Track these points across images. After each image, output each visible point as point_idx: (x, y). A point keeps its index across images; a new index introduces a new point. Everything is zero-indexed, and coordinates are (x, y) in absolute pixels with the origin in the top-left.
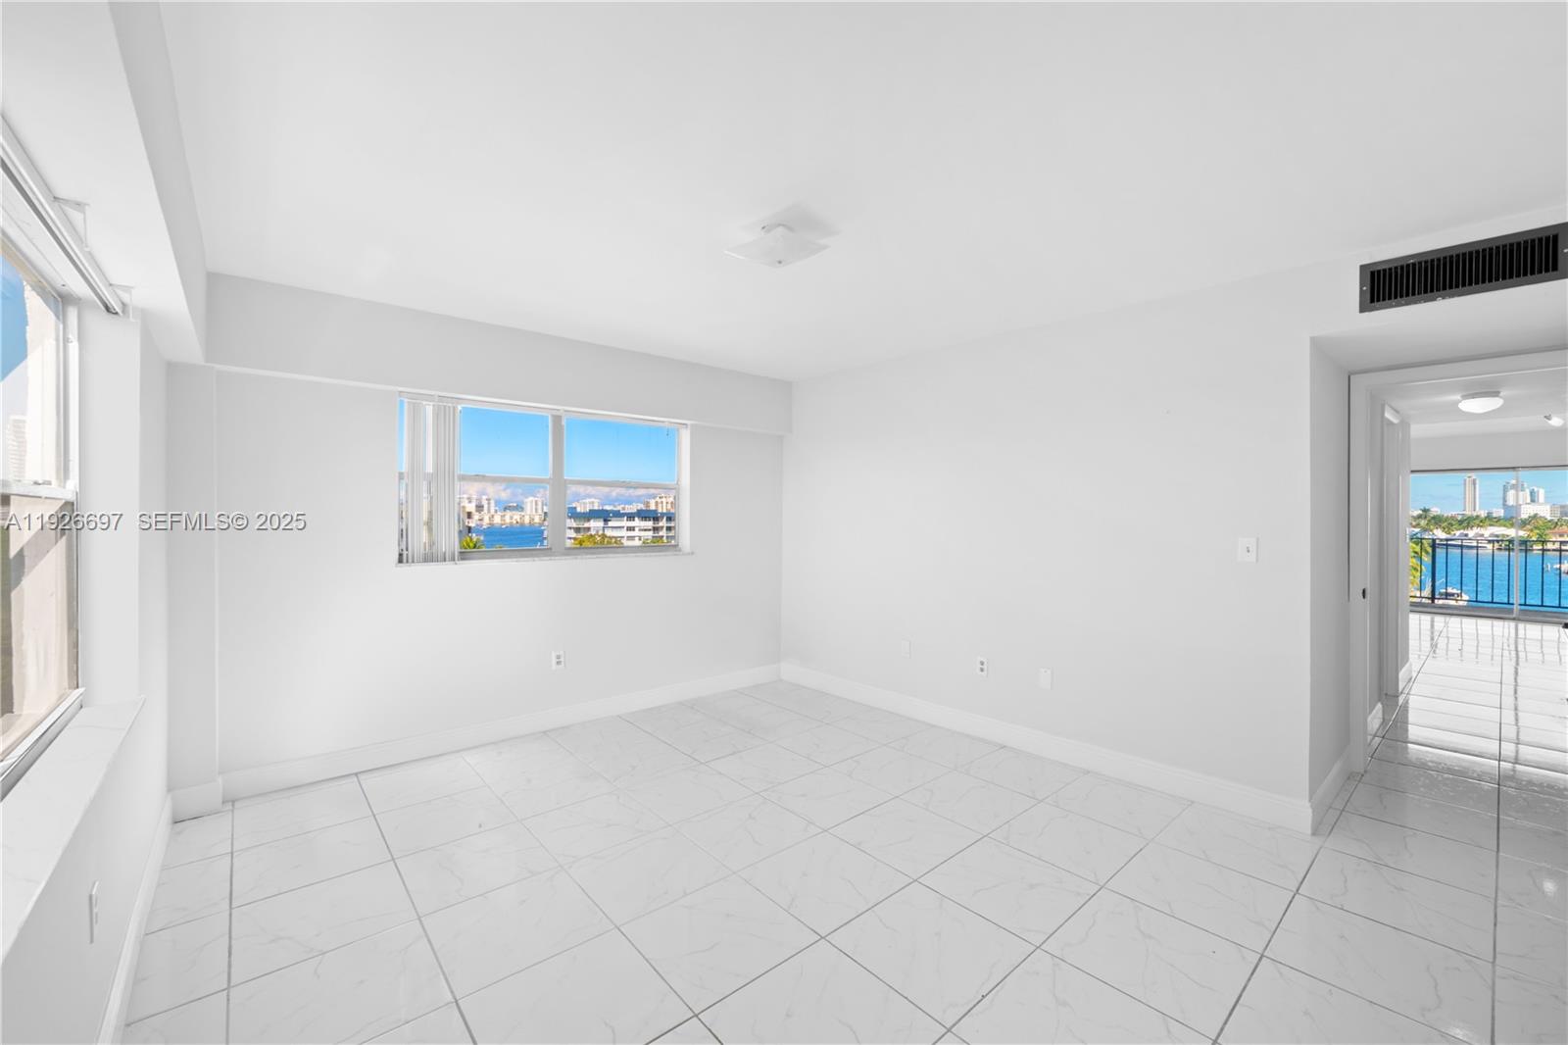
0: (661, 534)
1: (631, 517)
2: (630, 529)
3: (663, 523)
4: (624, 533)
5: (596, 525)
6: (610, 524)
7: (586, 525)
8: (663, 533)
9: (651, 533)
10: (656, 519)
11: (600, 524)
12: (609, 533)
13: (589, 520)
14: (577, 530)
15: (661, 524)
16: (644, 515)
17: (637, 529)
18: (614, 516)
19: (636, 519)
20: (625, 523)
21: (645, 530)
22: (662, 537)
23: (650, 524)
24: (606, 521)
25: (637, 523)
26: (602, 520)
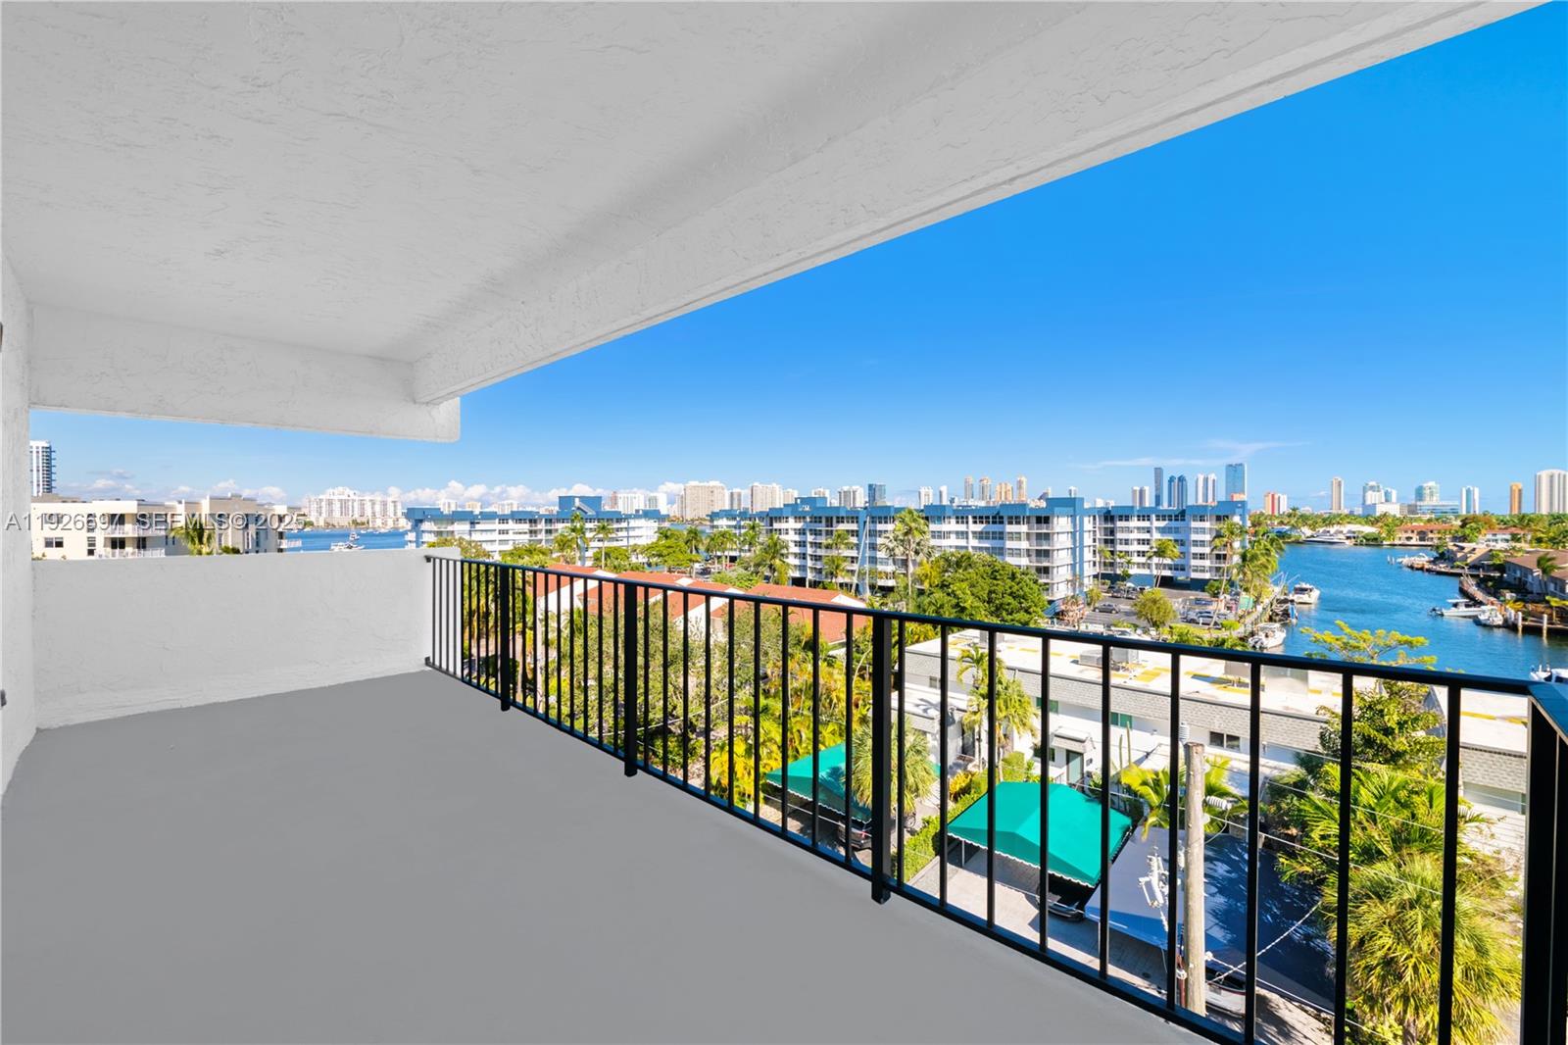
0: (539, 537)
1: (503, 519)
2: (502, 532)
3: (542, 526)
4: (495, 536)
5: (461, 528)
6: (478, 527)
7: (450, 528)
8: (542, 536)
9: (527, 537)
10: (533, 521)
11: (466, 527)
12: (476, 537)
13: (453, 523)
14: (439, 533)
15: (539, 527)
16: (518, 516)
17: (511, 532)
18: (482, 519)
19: (510, 521)
20: (497, 526)
21: (520, 533)
22: (541, 540)
23: (526, 527)
24: (472, 523)
25: (511, 525)
26: (468, 522)
